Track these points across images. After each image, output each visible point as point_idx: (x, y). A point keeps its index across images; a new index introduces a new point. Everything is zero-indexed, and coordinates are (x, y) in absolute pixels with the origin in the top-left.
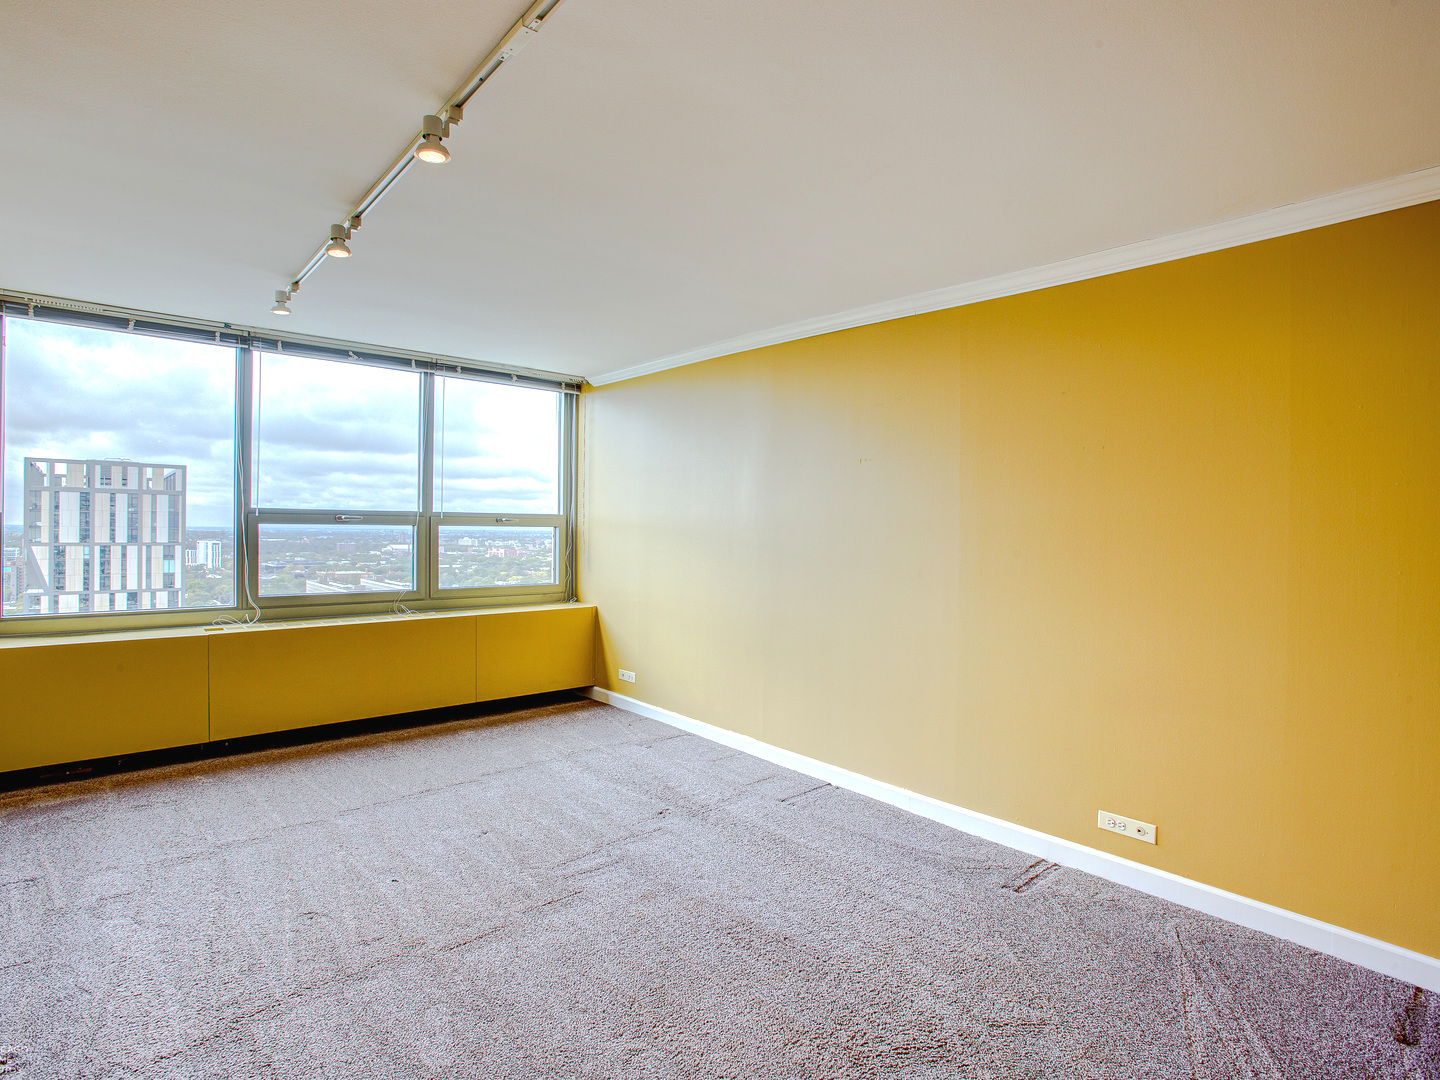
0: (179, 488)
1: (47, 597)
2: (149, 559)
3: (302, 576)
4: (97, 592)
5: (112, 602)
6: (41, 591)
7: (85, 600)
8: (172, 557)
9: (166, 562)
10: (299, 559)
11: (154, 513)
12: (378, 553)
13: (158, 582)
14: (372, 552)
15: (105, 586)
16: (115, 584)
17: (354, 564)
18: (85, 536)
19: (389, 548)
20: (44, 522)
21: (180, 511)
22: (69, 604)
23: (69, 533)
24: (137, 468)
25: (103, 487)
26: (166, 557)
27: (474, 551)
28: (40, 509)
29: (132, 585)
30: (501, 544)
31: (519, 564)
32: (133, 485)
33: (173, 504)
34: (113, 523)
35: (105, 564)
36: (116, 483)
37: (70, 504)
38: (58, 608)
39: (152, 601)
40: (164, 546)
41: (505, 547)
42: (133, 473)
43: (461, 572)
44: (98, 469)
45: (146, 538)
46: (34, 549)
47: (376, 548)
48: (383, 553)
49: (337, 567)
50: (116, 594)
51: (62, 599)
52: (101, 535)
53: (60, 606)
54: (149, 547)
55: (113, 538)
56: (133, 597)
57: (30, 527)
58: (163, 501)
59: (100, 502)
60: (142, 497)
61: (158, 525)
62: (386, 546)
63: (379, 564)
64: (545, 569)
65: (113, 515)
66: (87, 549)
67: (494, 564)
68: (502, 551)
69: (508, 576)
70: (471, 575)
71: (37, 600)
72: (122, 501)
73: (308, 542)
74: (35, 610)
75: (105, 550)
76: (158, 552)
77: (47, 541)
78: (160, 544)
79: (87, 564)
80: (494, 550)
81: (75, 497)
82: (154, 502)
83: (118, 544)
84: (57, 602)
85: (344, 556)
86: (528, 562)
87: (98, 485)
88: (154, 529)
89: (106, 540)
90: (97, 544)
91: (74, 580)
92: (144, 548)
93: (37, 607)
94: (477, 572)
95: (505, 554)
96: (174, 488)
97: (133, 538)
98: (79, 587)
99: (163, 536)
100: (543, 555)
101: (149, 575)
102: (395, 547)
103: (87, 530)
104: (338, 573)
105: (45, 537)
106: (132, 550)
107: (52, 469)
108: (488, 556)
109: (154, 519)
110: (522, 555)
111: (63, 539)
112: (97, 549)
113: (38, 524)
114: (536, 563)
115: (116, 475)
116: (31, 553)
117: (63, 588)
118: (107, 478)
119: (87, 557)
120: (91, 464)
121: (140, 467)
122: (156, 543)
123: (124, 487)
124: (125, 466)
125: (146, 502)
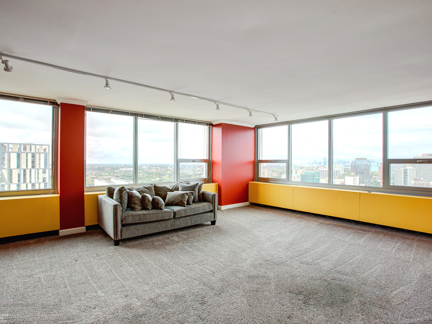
1: (7, 185)
2: (38, 174)
3: (94, 178)
4: (22, 183)
5: (27, 187)
6: (5, 183)
7: (18, 186)
8: (45, 173)
9: (44, 174)
10: (93, 173)
11: (40, 159)
12: (117, 171)
13: (41, 180)
14: (116, 171)
15: (25, 181)
16: (28, 181)
17: (110, 174)
18: (19, 166)
19: (121, 169)
20: (6, 162)
21: (48, 158)
22: (14, 188)
23: (14, 165)
24: (34, 146)
25: (24, 151)
27: (147, 170)
28: (5, 159)
29: (33, 181)
30: (154, 168)
31: (159, 174)
32: (33, 151)
33: (46, 156)
34: (27, 163)
35: (25, 175)
36: (28, 150)
37: (14, 157)
38: (10, 189)
39: (39, 186)
40: (43, 169)
41: (156, 169)
42: (33, 147)
43: (142, 177)
44: (22, 146)
45: (37, 167)
46: (3, 170)
47: (117, 169)
48: (119, 171)
49: (104, 175)
50: (28, 184)
51: (11, 185)
52: (23, 166)
53: (11, 188)
54: (38, 169)
55: (27, 166)
56: (33, 185)
57: (2, 164)
58: (42, 156)
59: (23, 156)
60: (36, 155)
61: (41, 163)
62: (120, 169)
63: (117, 174)
64: (167, 175)
65: (27, 160)
66: (19, 170)
67: (152, 174)
68: (154, 170)
69: (156, 178)
70: (145, 178)
71: (3, 186)
72: (30, 156)
73: (97, 168)
74: (3, 189)
75: (25, 171)
76: (41, 171)
77: (7, 168)
78: (42, 169)
79: (19, 175)
80: (152, 170)
81: (15, 155)
82: (40, 156)
83: (29, 169)
84: (10, 187)
85: (107, 172)
86: (162, 173)
87: (22, 151)
88: (40, 164)
89: (25, 167)
90: (22, 169)
91: (15, 180)
92: (37, 170)
93: (4, 188)
94: (146, 176)
95: (156, 171)
96: (46, 152)
97: (33, 167)
98: (17, 182)
99: (42, 166)
100: (167, 171)
101: (38, 178)
102: (122, 169)
103: (19, 165)
104: (105, 177)
105: (6, 166)
106: (33, 171)
107: (8, 146)
108: (150, 172)
109: (40, 161)
110: (160, 171)
111: (11, 167)
112: (22, 171)
113: (4, 163)
114: (164, 174)
115: (28, 147)
116: (2, 172)
117: (12, 182)
118: (25, 149)
119: (19, 173)
120: (20, 144)
121: (36, 145)
122: (40, 169)
123: (31, 151)
124: (31, 145)
125: (37, 156)
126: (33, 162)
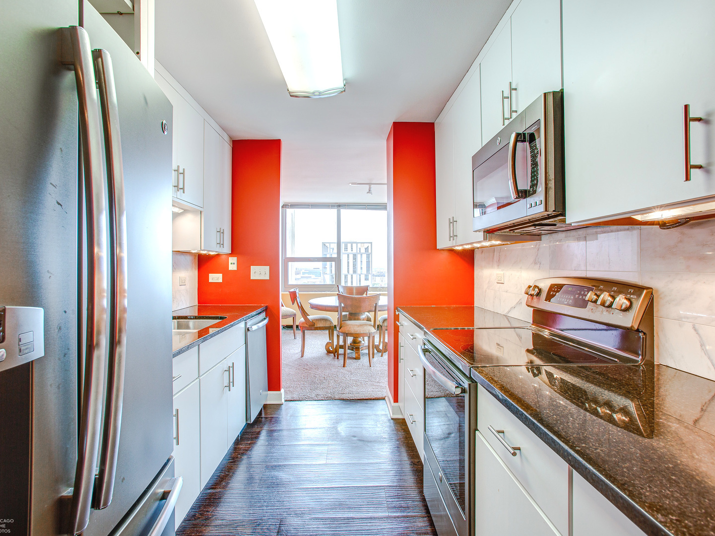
0: (370, 251)
2: (360, 280)
11: (361, 262)
21: (370, 261)
25: (345, 252)
26: (365, 279)
32: (354, 250)
33: (368, 257)
34: (348, 266)
36: (349, 250)
40: (365, 275)
42: (354, 245)
44: (344, 244)
45: (359, 271)
52: (345, 270)
54: (360, 275)
55: (348, 272)
58: (364, 256)
59: (344, 258)
60: (357, 255)
61: (363, 266)
65: (348, 263)
72: (351, 256)
82: (361, 257)
88: (361, 268)
89: (346, 273)
92: (358, 276)
96: (368, 252)
99: (364, 271)
106: (354, 276)
107: (330, 245)
109: (361, 264)
115: (349, 246)
118: (346, 248)
121: (357, 243)
122: (362, 274)
123: (352, 251)
124: (352, 243)
125: (359, 256)
126: (355, 265)
